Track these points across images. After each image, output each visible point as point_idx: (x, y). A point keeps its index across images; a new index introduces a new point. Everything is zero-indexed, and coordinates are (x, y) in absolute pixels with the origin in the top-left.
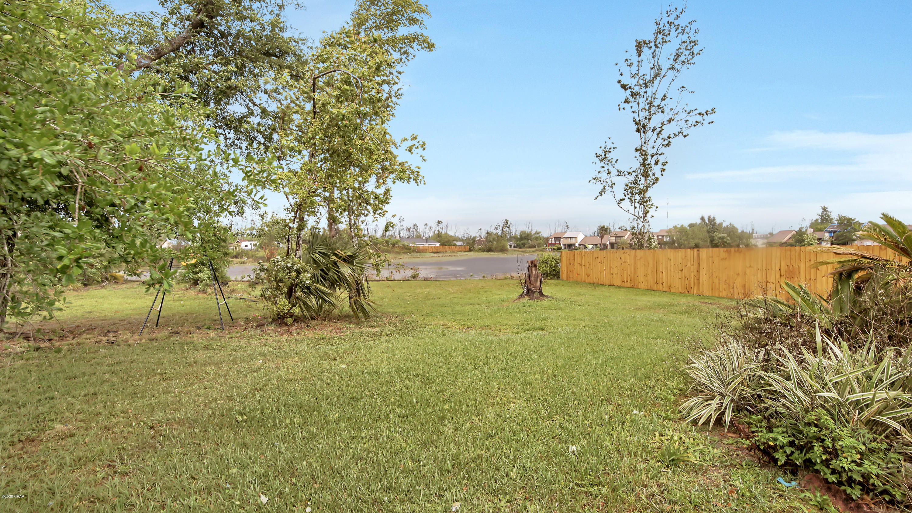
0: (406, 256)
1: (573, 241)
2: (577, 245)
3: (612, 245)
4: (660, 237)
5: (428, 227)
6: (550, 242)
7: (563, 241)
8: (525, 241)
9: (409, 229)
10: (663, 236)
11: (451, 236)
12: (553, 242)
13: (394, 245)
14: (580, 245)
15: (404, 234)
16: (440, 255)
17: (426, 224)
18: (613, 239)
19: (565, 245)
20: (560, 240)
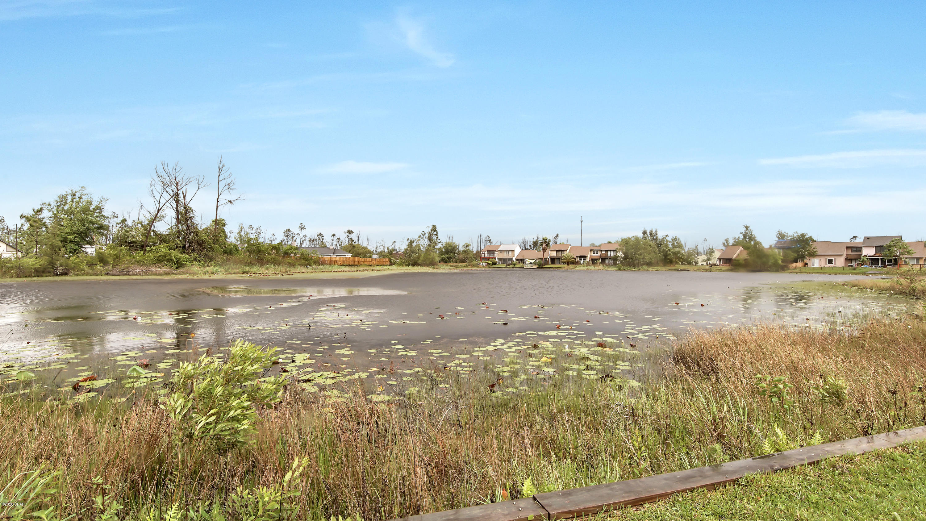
0: (303, 269)
1: (510, 255)
2: (514, 259)
3: (553, 260)
4: (603, 252)
5: (335, 238)
6: (483, 255)
7: (498, 255)
8: (452, 255)
9: (312, 241)
10: (607, 251)
11: (364, 248)
12: (486, 255)
13: (286, 254)
14: (517, 260)
15: (306, 244)
16: (353, 269)
17: (334, 235)
18: (554, 254)
19: (500, 259)
20: (494, 254)
